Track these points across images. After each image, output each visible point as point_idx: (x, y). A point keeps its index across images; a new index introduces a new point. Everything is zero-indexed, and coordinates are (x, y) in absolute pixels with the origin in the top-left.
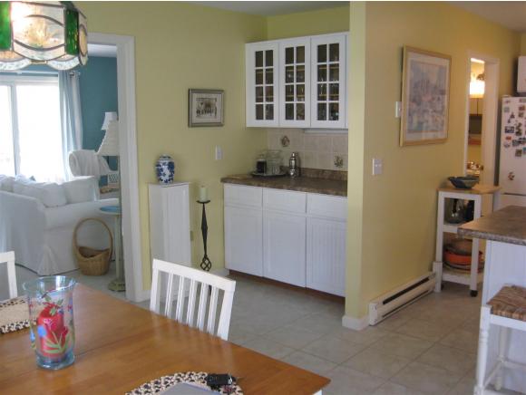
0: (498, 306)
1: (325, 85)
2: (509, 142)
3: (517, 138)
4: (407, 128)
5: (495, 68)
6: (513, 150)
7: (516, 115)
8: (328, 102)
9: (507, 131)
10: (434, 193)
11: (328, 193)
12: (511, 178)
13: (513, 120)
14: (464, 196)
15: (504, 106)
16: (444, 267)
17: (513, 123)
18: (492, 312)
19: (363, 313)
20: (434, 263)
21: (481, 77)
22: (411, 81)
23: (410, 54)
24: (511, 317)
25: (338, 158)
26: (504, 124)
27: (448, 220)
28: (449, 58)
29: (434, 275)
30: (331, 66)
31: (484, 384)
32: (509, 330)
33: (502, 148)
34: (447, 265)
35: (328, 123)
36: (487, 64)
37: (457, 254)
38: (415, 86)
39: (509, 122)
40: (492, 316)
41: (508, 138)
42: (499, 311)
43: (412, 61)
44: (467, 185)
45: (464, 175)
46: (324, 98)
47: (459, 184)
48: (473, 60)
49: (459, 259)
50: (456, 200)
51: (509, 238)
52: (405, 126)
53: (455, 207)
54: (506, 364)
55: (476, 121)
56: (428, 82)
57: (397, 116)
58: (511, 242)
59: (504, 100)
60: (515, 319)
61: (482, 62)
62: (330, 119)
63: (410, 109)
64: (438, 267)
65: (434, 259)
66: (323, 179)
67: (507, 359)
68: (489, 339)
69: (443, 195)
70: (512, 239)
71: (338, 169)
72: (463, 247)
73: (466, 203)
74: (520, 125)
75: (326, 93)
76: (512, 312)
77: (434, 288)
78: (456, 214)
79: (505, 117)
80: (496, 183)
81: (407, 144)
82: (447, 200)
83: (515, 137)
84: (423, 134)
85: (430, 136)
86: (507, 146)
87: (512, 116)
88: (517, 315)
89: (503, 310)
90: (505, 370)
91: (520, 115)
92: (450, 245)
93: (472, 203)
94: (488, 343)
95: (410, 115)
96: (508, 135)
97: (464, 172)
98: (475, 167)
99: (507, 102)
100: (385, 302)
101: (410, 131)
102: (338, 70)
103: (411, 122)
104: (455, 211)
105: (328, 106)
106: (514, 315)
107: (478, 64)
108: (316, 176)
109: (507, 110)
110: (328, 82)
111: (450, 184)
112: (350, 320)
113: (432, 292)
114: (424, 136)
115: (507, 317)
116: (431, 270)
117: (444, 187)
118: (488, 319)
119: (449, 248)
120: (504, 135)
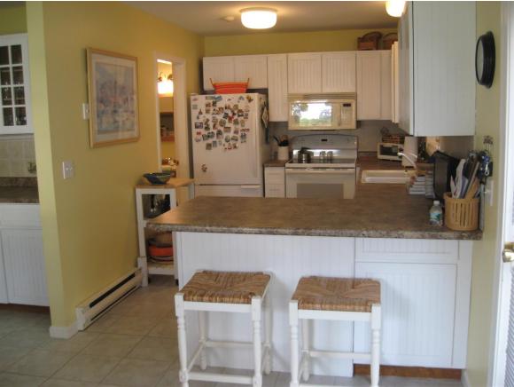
0: (190, 293)
1: (10, 88)
2: (200, 137)
3: (206, 133)
4: (97, 129)
5: (182, 68)
6: (203, 144)
7: (204, 111)
8: (14, 106)
9: (197, 127)
10: (132, 191)
11: (21, 202)
12: (204, 170)
13: (201, 116)
14: (160, 191)
15: (193, 103)
16: (148, 261)
17: (202, 119)
18: (185, 299)
19: (69, 320)
20: (139, 259)
21: (170, 77)
22: (97, 82)
23: (94, 55)
24: (202, 301)
25: (31, 164)
26: (194, 120)
27: (147, 215)
28: (135, 59)
29: (140, 269)
30: (14, 68)
31: (187, 367)
32: (206, 313)
33: (194, 142)
34: (151, 259)
35: (15, 129)
36: (173, 65)
37: (159, 248)
38: (102, 87)
39: (198, 118)
40: (186, 302)
41: (199, 133)
42: (191, 297)
43: (97, 63)
44: (162, 180)
45: (160, 171)
46: (10, 103)
47: (154, 180)
48: (159, 61)
49: (162, 251)
50: (153, 196)
51: (193, 227)
52: (94, 127)
53: (152, 202)
54: (209, 344)
55: (167, 119)
56: (116, 83)
57: (85, 117)
58: (195, 231)
59: (192, 98)
60: (206, 301)
61: (170, 63)
62: (18, 124)
63: (98, 111)
64: (142, 262)
65: (138, 255)
66: (17, 187)
67: (208, 339)
68: (185, 324)
69: (140, 192)
70: (196, 227)
71: (31, 175)
72: (164, 240)
73: (164, 197)
74: (208, 120)
75: (10, 97)
76: (202, 296)
77: (141, 283)
78: (155, 210)
79: (194, 113)
80: (192, 176)
81: (98, 145)
82: (144, 196)
83: (204, 132)
84: (120, 134)
85: (126, 135)
86: (198, 141)
87: (200, 113)
88: (207, 298)
89: (194, 295)
90: (208, 349)
91: (207, 112)
92: (153, 240)
93: (168, 197)
94: (186, 329)
95: (98, 116)
96: (198, 130)
97: (160, 168)
98: (172, 163)
99: (195, 100)
100: (92, 305)
101: (100, 132)
102: (22, 72)
103: (100, 124)
104: (153, 207)
105: (14, 111)
106: (205, 298)
107: (165, 65)
108: (9, 185)
109: (195, 107)
110: (12, 86)
111: (146, 180)
112: (57, 330)
113: (140, 287)
114: (121, 135)
115: (198, 301)
116: (136, 266)
117: (140, 184)
118: (182, 306)
119: (152, 242)
120: (194, 131)
